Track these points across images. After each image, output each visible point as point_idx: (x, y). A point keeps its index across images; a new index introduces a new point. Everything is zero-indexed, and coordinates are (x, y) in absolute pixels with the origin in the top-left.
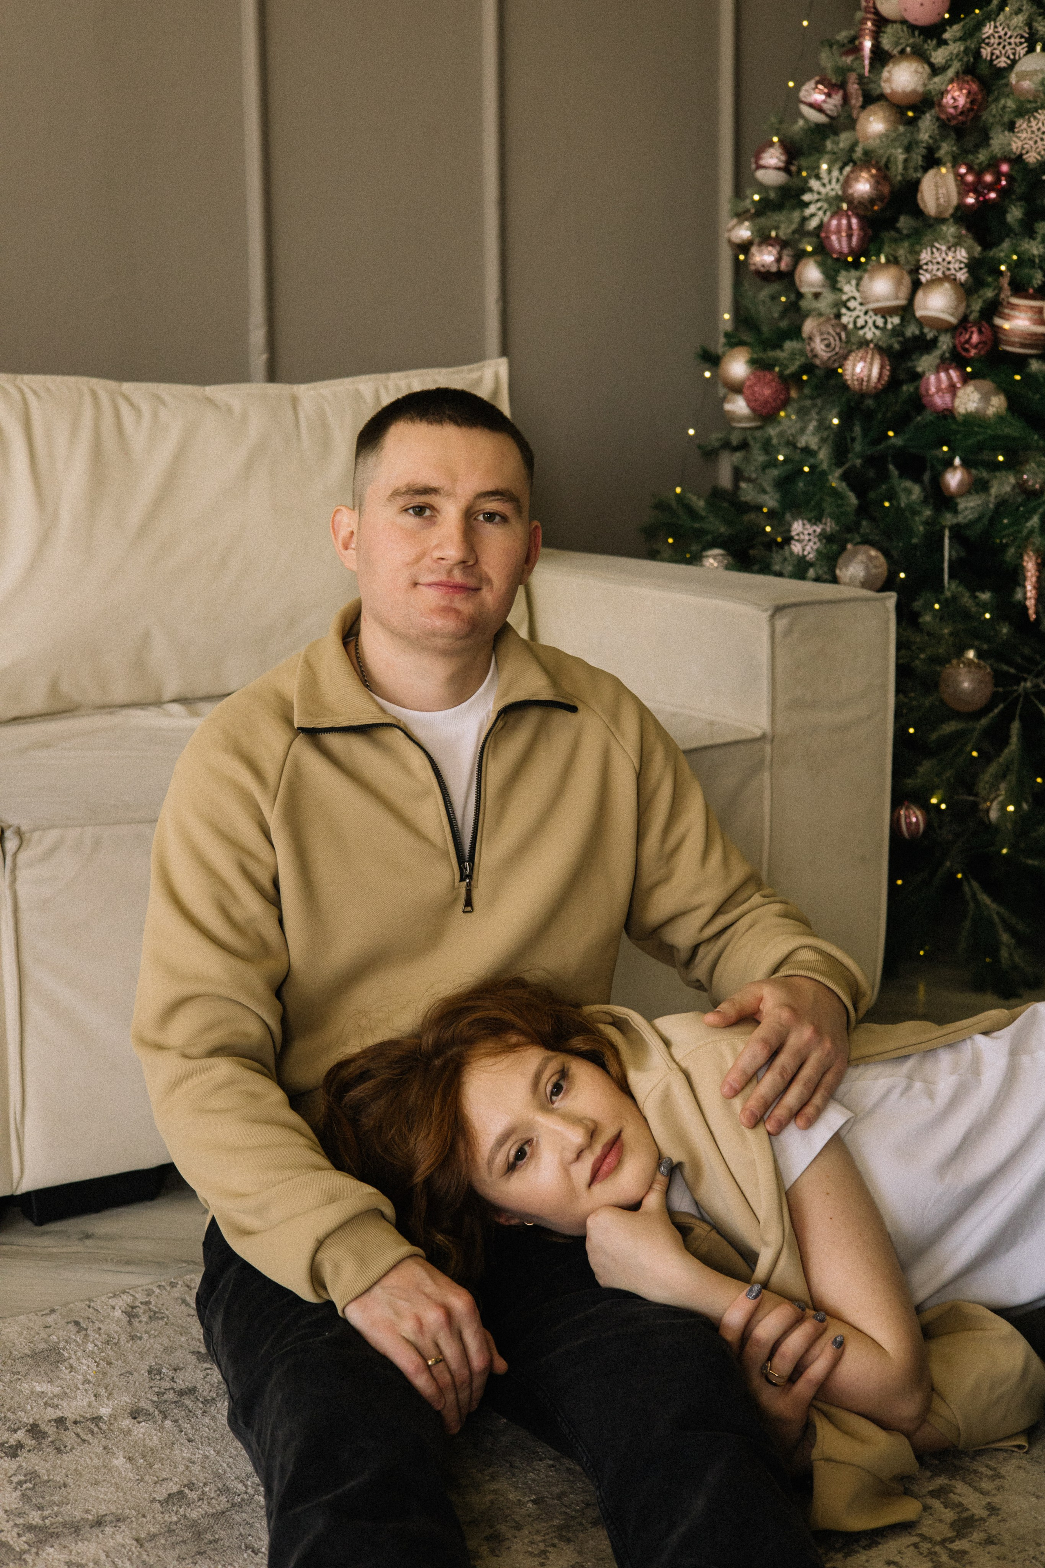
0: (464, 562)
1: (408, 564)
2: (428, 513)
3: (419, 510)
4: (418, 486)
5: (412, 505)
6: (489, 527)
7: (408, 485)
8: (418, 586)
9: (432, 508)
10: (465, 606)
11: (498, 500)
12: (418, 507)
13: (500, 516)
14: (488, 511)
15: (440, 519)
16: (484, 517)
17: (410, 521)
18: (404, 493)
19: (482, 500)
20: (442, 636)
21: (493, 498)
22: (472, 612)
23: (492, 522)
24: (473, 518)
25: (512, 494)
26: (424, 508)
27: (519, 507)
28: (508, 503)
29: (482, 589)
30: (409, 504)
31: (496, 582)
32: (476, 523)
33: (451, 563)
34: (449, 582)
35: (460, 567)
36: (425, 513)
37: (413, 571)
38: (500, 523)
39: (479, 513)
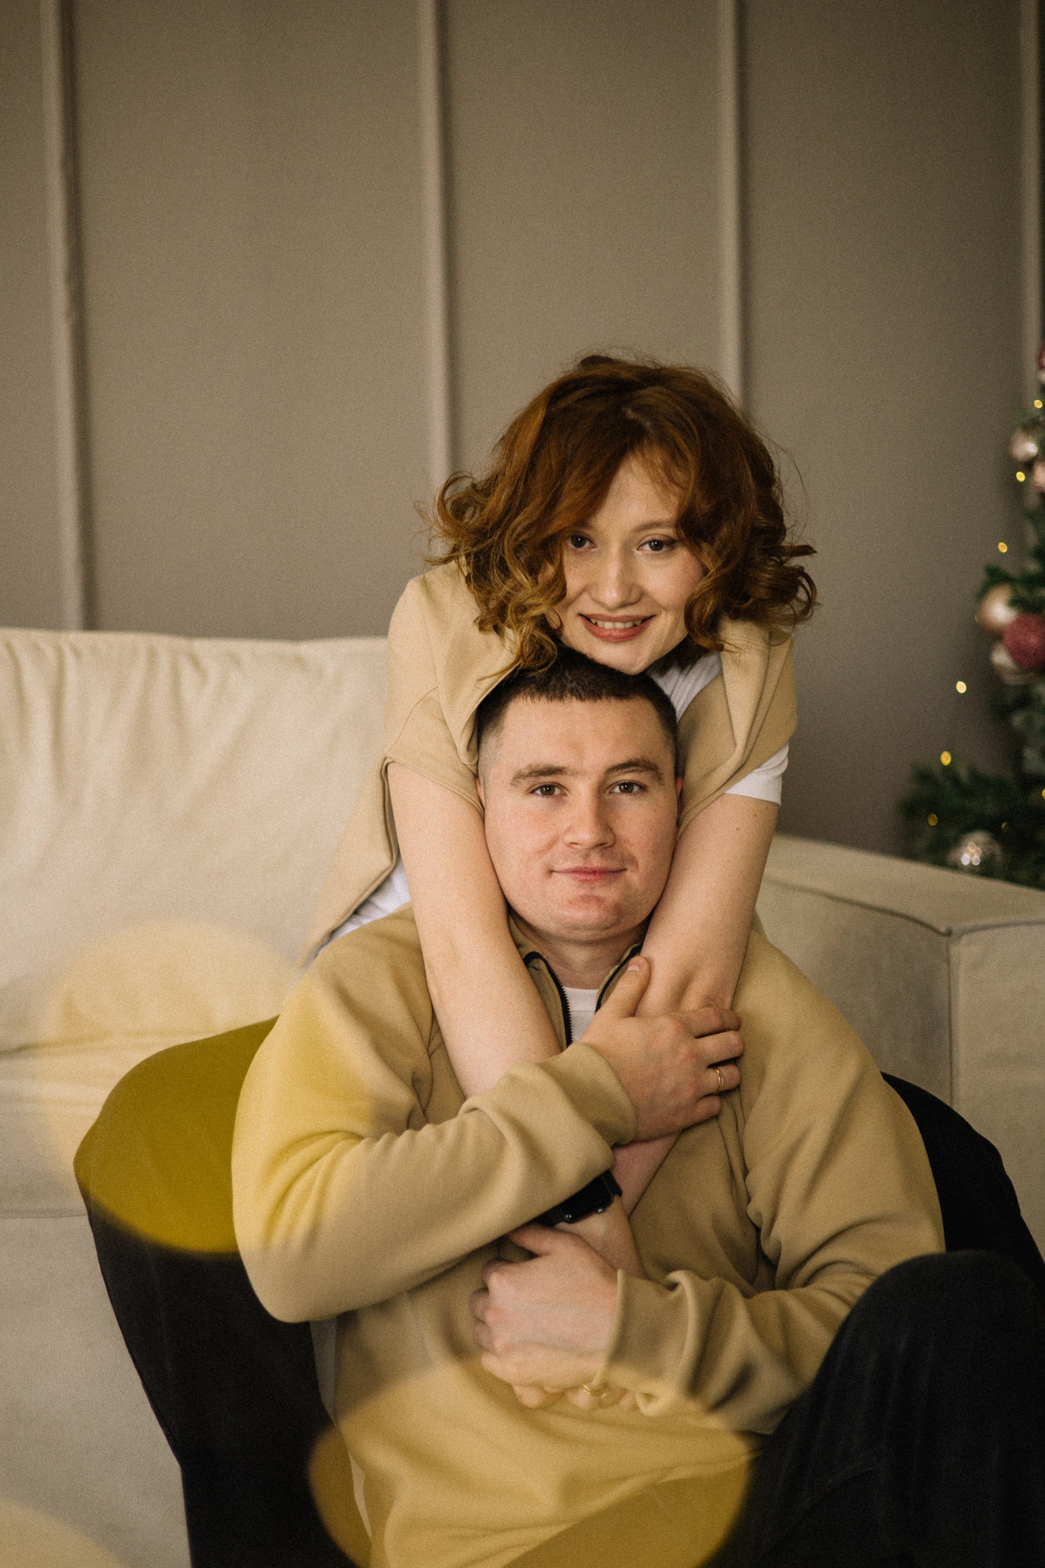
0: (602, 844)
1: (539, 852)
2: (557, 791)
3: (548, 790)
4: (541, 767)
5: (539, 785)
6: (625, 798)
7: (530, 766)
8: (554, 874)
9: (561, 787)
10: (610, 893)
11: (632, 771)
12: (545, 786)
13: (637, 785)
14: (622, 782)
15: (570, 798)
16: (620, 788)
17: (538, 802)
18: (527, 776)
19: (616, 773)
20: (586, 928)
21: (626, 770)
22: (616, 899)
23: (629, 792)
24: (608, 791)
25: (649, 763)
26: (552, 788)
27: (661, 774)
28: (645, 773)
29: (625, 870)
30: (535, 785)
31: (642, 860)
32: (611, 797)
33: (586, 847)
34: (587, 868)
35: (597, 850)
36: (554, 792)
37: (546, 858)
38: (638, 793)
39: (613, 785)
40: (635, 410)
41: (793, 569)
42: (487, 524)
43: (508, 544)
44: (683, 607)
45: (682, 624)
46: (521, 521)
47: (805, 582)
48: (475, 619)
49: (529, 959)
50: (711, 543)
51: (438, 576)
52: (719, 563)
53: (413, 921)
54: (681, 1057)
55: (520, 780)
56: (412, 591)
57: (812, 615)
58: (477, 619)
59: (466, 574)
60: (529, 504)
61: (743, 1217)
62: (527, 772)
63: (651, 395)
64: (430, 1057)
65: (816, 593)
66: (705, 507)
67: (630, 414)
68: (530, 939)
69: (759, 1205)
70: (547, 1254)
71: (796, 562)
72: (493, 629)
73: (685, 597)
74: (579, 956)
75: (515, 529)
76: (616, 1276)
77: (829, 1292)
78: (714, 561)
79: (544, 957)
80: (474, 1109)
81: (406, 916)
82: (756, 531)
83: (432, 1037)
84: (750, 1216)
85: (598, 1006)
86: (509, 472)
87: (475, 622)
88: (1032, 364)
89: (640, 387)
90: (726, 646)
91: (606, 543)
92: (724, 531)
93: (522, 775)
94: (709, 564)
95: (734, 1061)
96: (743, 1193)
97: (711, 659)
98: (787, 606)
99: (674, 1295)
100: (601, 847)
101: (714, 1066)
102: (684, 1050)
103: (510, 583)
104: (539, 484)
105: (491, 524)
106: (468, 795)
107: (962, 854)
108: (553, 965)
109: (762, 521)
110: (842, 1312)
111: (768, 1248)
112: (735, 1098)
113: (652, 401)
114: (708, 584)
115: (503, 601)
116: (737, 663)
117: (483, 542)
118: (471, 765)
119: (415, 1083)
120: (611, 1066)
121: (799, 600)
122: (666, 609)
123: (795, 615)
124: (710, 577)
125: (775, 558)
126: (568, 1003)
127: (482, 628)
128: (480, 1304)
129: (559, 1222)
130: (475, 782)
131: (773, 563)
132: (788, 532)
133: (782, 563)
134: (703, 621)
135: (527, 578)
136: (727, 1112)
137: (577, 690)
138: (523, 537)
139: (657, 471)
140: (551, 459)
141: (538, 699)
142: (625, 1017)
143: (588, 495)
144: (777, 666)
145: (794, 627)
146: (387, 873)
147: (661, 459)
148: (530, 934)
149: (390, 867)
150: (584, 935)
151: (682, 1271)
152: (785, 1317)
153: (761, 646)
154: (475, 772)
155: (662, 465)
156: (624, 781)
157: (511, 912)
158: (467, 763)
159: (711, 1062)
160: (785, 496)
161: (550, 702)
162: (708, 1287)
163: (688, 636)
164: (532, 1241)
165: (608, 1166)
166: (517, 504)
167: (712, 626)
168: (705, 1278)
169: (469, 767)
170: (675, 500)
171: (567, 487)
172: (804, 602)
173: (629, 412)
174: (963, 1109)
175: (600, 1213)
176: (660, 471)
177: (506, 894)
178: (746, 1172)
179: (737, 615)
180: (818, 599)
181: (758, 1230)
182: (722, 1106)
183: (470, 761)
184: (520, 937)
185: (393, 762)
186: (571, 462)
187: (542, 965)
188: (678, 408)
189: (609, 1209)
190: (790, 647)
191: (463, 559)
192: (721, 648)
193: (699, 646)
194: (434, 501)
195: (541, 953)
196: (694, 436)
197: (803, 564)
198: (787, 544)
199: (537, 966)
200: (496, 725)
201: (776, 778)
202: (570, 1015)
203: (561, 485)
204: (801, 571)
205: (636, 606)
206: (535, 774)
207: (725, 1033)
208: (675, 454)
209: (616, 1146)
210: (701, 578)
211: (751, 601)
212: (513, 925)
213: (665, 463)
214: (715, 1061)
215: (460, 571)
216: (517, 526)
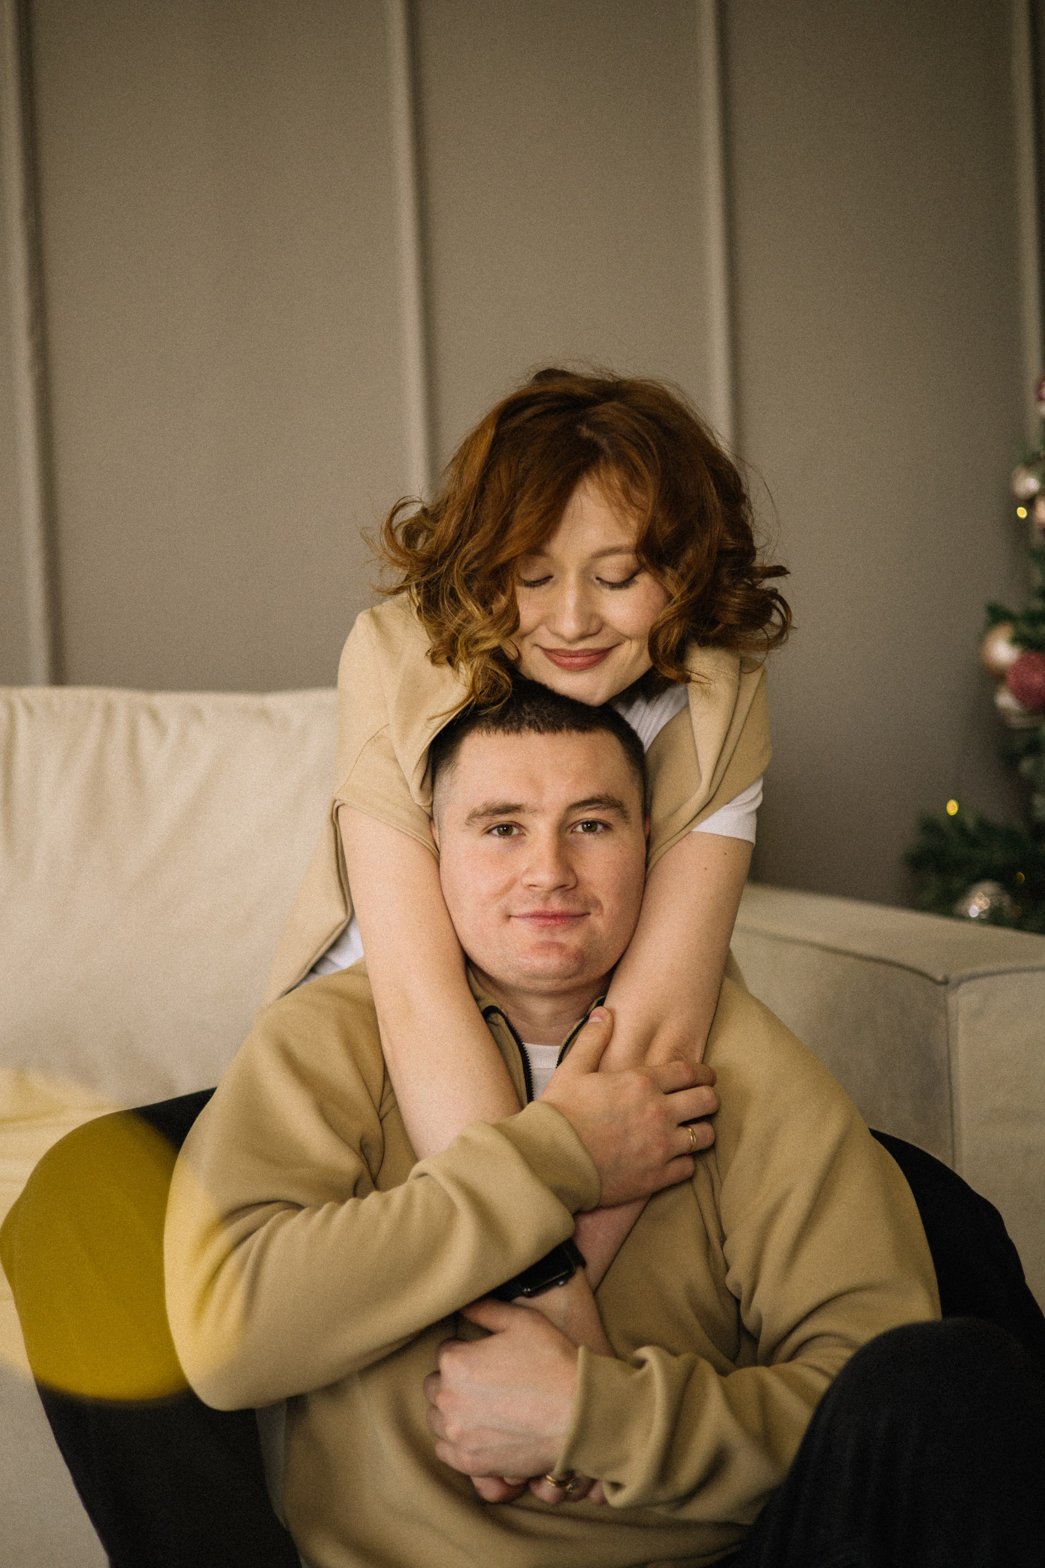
0: (563, 886)
1: (496, 895)
2: (515, 831)
3: (506, 830)
4: (497, 805)
5: (495, 825)
6: (588, 837)
7: (485, 804)
8: (512, 919)
9: (519, 826)
10: (572, 939)
11: (595, 808)
12: (502, 826)
13: (601, 823)
14: (584, 821)
15: (529, 838)
16: (583, 827)
17: (495, 841)
18: (483, 815)
19: (577, 811)
20: (547, 977)
21: (589, 807)
22: (579, 945)
23: (593, 832)
24: (569, 830)
25: (614, 800)
26: (510, 828)
27: (626, 812)
28: (609, 810)
29: (589, 914)
30: (491, 825)
31: (607, 904)
32: (573, 836)
33: (545, 889)
34: (546, 912)
35: (558, 892)
36: (512, 832)
37: (504, 901)
38: (602, 832)
39: (575, 824)
40: (589, 427)
41: (763, 591)
42: (436, 553)
43: (458, 573)
44: (647, 636)
45: (646, 654)
46: (472, 547)
47: (778, 605)
48: (426, 651)
49: (488, 1013)
50: (675, 567)
51: (389, 608)
52: (685, 587)
53: (366, 976)
54: (648, 1115)
55: (475, 819)
56: (362, 624)
57: (787, 639)
58: (429, 651)
59: (418, 604)
60: (479, 530)
61: (720, 1287)
62: (482, 810)
63: (607, 411)
64: (381, 1121)
65: (791, 616)
66: (667, 529)
67: (585, 432)
68: (488, 992)
69: (738, 1274)
70: (503, 1331)
71: (769, 583)
72: (446, 661)
73: (649, 624)
74: (541, 1009)
75: (464, 557)
76: (577, 1352)
77: (811, 1367)
78: (678, 584)
79: (503, 1011)
80: (423, 1175)
81: (359, 971)
82: (723, 553)
83: (383, 1099)
84: (728, 1286)
85: (560, 1061)
86: (459, 496)
87: (426, 654)
88: (1031, 396)
89: (594, 402)
90: (694, 677)
91: (563, 571)
92: (690, 554)
93: (477, 814)
94: (672, 588)
95: (709, 1118)
96: (721, 1261)
97: (678, 690)
98: (760, 631)
99: (639, 1373)
100: (562, 889)
101: (685, 1124)
102: (652, 1108)
103: (461, 614)
104: (489, 507)
105: (440, 553)
106: (423, 838)
107: (970, 905)
108: (512, 1019)
109: (731, 543)
110: (822, 1384)
111: (749, 1321)
112: (710, 1159)
113: (606, 418)
114: (674, 611)
115: (455, 634)
116: (706, 693)
117: (434, 571)
118: (425, 806)
119: (363, 1149)
120: (571, 1125)
121: (773, 624)
122: (629, 638)
123: (768, 639)
124: (674, 603)
125: (745, 580)
126: (529, 1060)
127: (434, 662)
128: (432, 1388)
129: (517, 1296)
130: (430, 825)
131: (743, 586)
132: (758, 552)
133: (754, 585)
134: (668, 651)
135: (478, 609)
136: (702, 1174)
137: (536, 722)
138: (475, 565)
139: (615, 493)
140: (502, 481)
141: (494, 733)
142: (588, 1072)
143: (540, 519)
144: (748, 695)
145: (767, 653)
146: (341, 928)
147: (618, 480)
148: (489, 987)
149: (345, 920)
150: (544, 985)
151: (652, 1347)
152: (764, 1397)
153: (732, 675)
154: (430, 814)
155: (619, 487)
156: (586, 820)
157: (469, 964)
158: (420, 804)
159: (682, 1120)
160: (754, 514)
161: (506, 735)
162: (678, 1363)
163: (653, 667)
164: (486, 1317)
165: (569, 1233)
166: (467, 530)
167: (679, 656)
168: (674, 1353)
169: (423, 808)
170: (633, 523)
171: (518, 512)
172: (779, 626)
173: (584, 429)
174: (967, 1172)
175: (563, 1285)
176: (617, 492)
177: (462, 942)
178: (723, 1239)
179: (706, 642)
180: (794, 623)
181: (738, 1302)
182: (696, 1166)
183: (424, 802)
184: (479, 991)
185: (344, 804)
186: (522, 485)
187: (500, 1020)
188: (636, 426)
189: (571, 1281)
190: (763, 675)
191: (414, 591)
192: (688, 680)
193: (665, 678)
194: (381, 528)
195: (499, 1007)
196: (653, 456)
197: (777, 587)
198: (758, 565)
199: (495, 1021)
200: (450, 762)
201: (751, 813)
202: (531, 1073)
203: (512, 511)
204: (774, 594)
205: (596, 637)
206: (490, 813)
207: (697, 1088)
208: (633, 475)
209: (578, 1214)
210: (665, 604)
211: (720, 626)
212: (473, 980)
213: (623, 484)
214: (687, 1118)
215: (411, 602)
216: (466, 555)
